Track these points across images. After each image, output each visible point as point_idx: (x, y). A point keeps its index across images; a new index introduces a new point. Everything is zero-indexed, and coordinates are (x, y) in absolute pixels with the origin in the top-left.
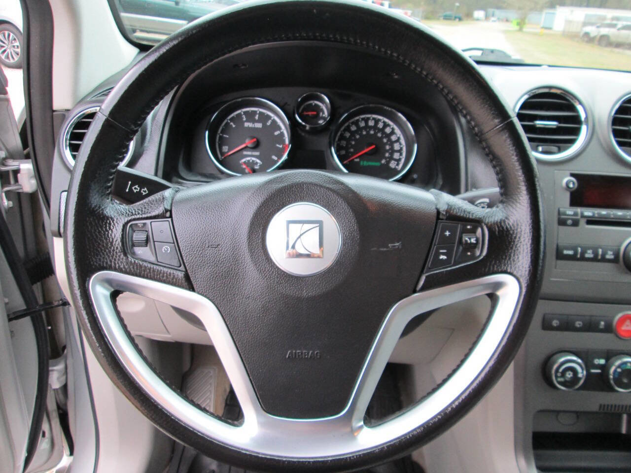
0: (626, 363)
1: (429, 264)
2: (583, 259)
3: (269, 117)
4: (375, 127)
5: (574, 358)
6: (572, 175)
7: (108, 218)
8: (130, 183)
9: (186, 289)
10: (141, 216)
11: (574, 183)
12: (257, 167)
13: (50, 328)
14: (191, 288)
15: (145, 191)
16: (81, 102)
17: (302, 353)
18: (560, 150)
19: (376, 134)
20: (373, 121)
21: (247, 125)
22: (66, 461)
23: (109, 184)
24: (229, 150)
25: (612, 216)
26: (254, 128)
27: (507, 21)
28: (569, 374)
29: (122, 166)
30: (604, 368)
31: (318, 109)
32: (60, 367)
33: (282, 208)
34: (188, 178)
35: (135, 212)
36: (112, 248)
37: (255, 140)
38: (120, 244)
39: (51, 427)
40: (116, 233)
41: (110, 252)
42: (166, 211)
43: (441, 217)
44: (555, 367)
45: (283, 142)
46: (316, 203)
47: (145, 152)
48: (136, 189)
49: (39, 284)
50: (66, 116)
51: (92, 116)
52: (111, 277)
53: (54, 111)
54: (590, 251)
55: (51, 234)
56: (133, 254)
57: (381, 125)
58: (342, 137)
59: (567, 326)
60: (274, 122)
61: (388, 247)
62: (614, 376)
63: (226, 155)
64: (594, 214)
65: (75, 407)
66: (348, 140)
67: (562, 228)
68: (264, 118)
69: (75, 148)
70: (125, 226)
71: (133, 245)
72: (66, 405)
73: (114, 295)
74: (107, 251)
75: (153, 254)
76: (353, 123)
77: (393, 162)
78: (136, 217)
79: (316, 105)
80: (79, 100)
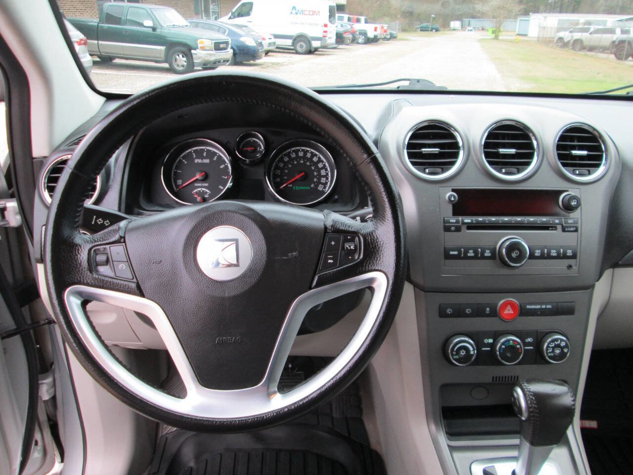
0: (508, 341)
1: (320, 266)
2: (466, 257)
3: (215, 154)
4: (304, 157)
5: (467, 339)
6: (453, 190)
7: (77, 245)
8: (95, 217)
9: (138, 296)
10: (102, 243)
11: (454, 197)
12: (206, 196)
13: (38, 346)
14: (142, 294)
15: (107, 223)
16: (56, 150)
17: (227, 339)
18: (443, 171)
19: (305, 163)
20: (302, 152)
21: (196, 161)
22: (58, 467)
23: (77, 220)
24: (183, 183)
25: (487, 222)
26: (203, 163)
27: (483, 29)
28: (463, 352)
29: (89, 203)
30: (492, 346)
31: (256, 145)
32: (49, 380)
33: (208, 231)
34: (147, 209)
35: (98, 239)
36: (81, 268)
37: (204, 173)
38: (87, 264)
39: (44, 436)
40: (83, 256)
41: (79, 271)
42: (121, 237)
43: (328, 231)
44: (451, 346)
45: (228, 173)
46: (233, 226)
47: (110, 190)
48: (100, 221)
49: (27, 307)
50: (44, 163)
51: (64, 162)
52: (81, 290)
53: (33, 158)
54: (471, 251)
55: (34, 261)
56: (97, 271)
57: (309, 155)
58: (277, 167)
59: (459, 313)
60: (220, 157)
61: (287, 256)
62: (500, 352)
63: (180, 187)
64: (472, 221)
65: (64, 416)
66: (282, 169)
67: (448, 234)
68: (211, 155)
69: (51, 190)
70: (90, 250)
71: (97, 265)
72: (56, 416)
73: (84, 304)
74: (77, 270)
75: (112, 271)
76: (285, 155)
77: (320, 185)
78: (98, 243)
79: (254, 141)
80: (54, 148)
